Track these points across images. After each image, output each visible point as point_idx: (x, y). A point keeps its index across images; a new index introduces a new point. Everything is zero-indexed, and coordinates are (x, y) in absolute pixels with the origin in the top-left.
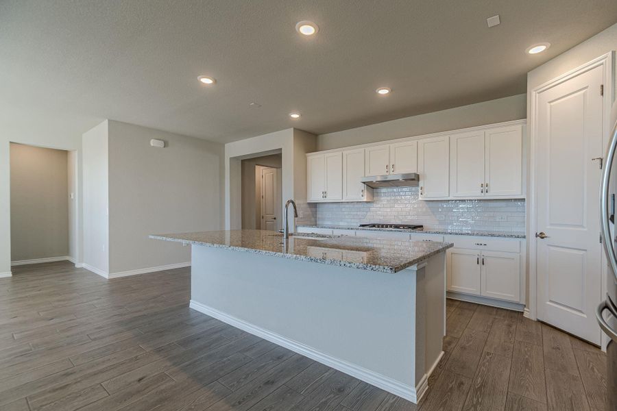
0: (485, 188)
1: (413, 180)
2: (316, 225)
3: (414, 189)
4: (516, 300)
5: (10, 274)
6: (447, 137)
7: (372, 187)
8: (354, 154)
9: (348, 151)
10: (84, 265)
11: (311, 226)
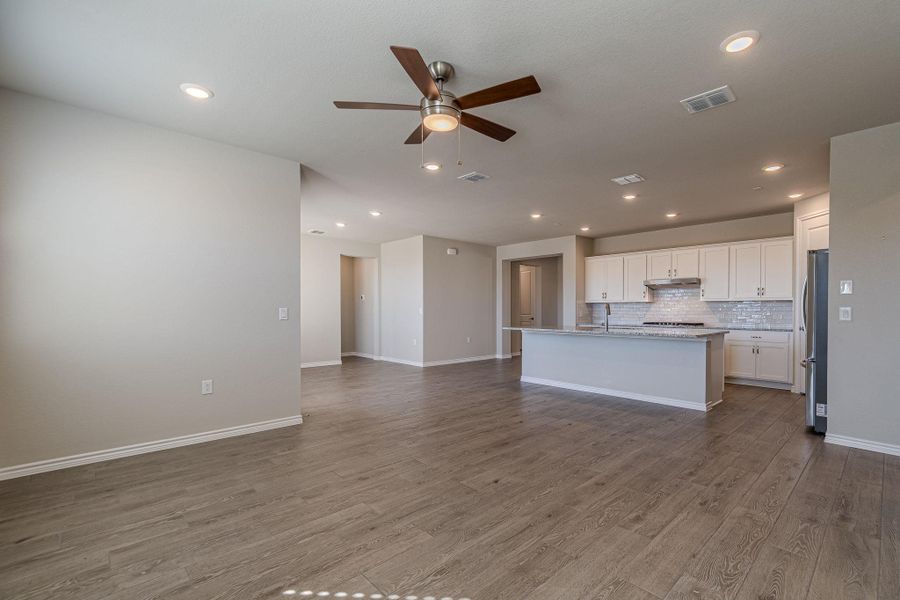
0: (761, 291)
1: (695, 283)
2: (592, 323)
3: (695, 290)
4: (785, 380)
5: (340, 362)
6: (726, 248)
7: (653, 289)
8: (635, 259)
9: (630, 257)
10: (382, 358)
11: (588, 323)
